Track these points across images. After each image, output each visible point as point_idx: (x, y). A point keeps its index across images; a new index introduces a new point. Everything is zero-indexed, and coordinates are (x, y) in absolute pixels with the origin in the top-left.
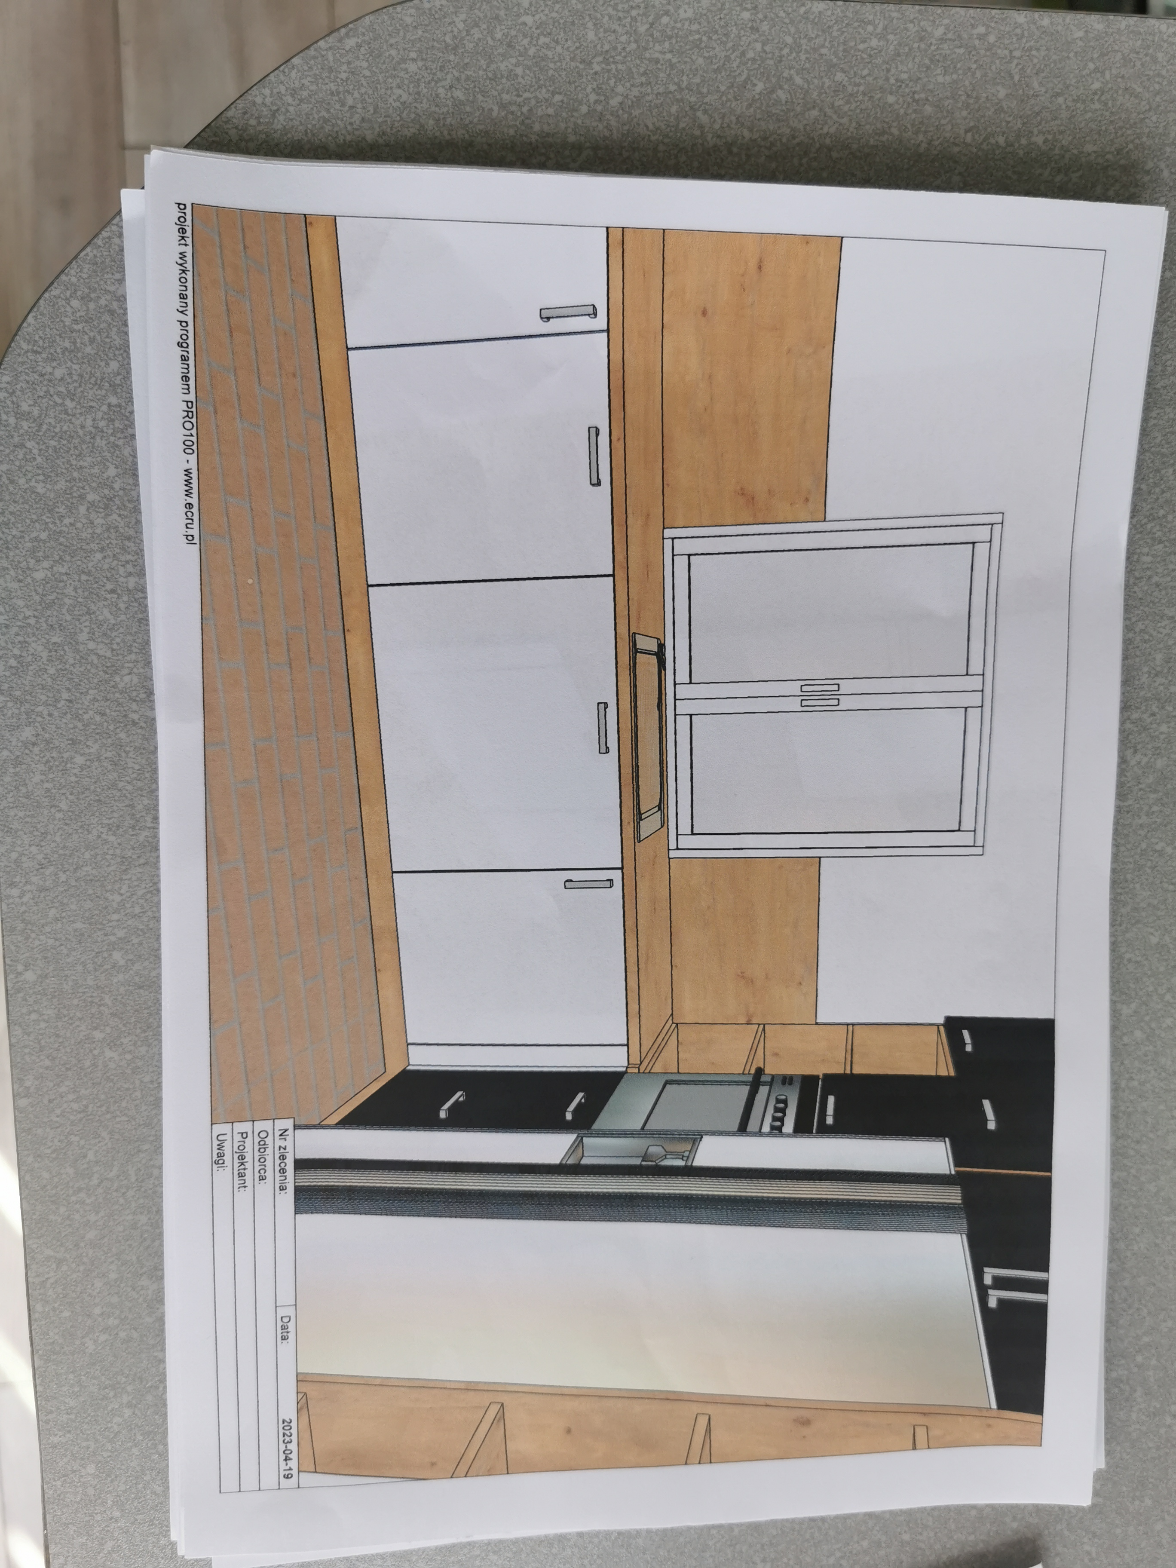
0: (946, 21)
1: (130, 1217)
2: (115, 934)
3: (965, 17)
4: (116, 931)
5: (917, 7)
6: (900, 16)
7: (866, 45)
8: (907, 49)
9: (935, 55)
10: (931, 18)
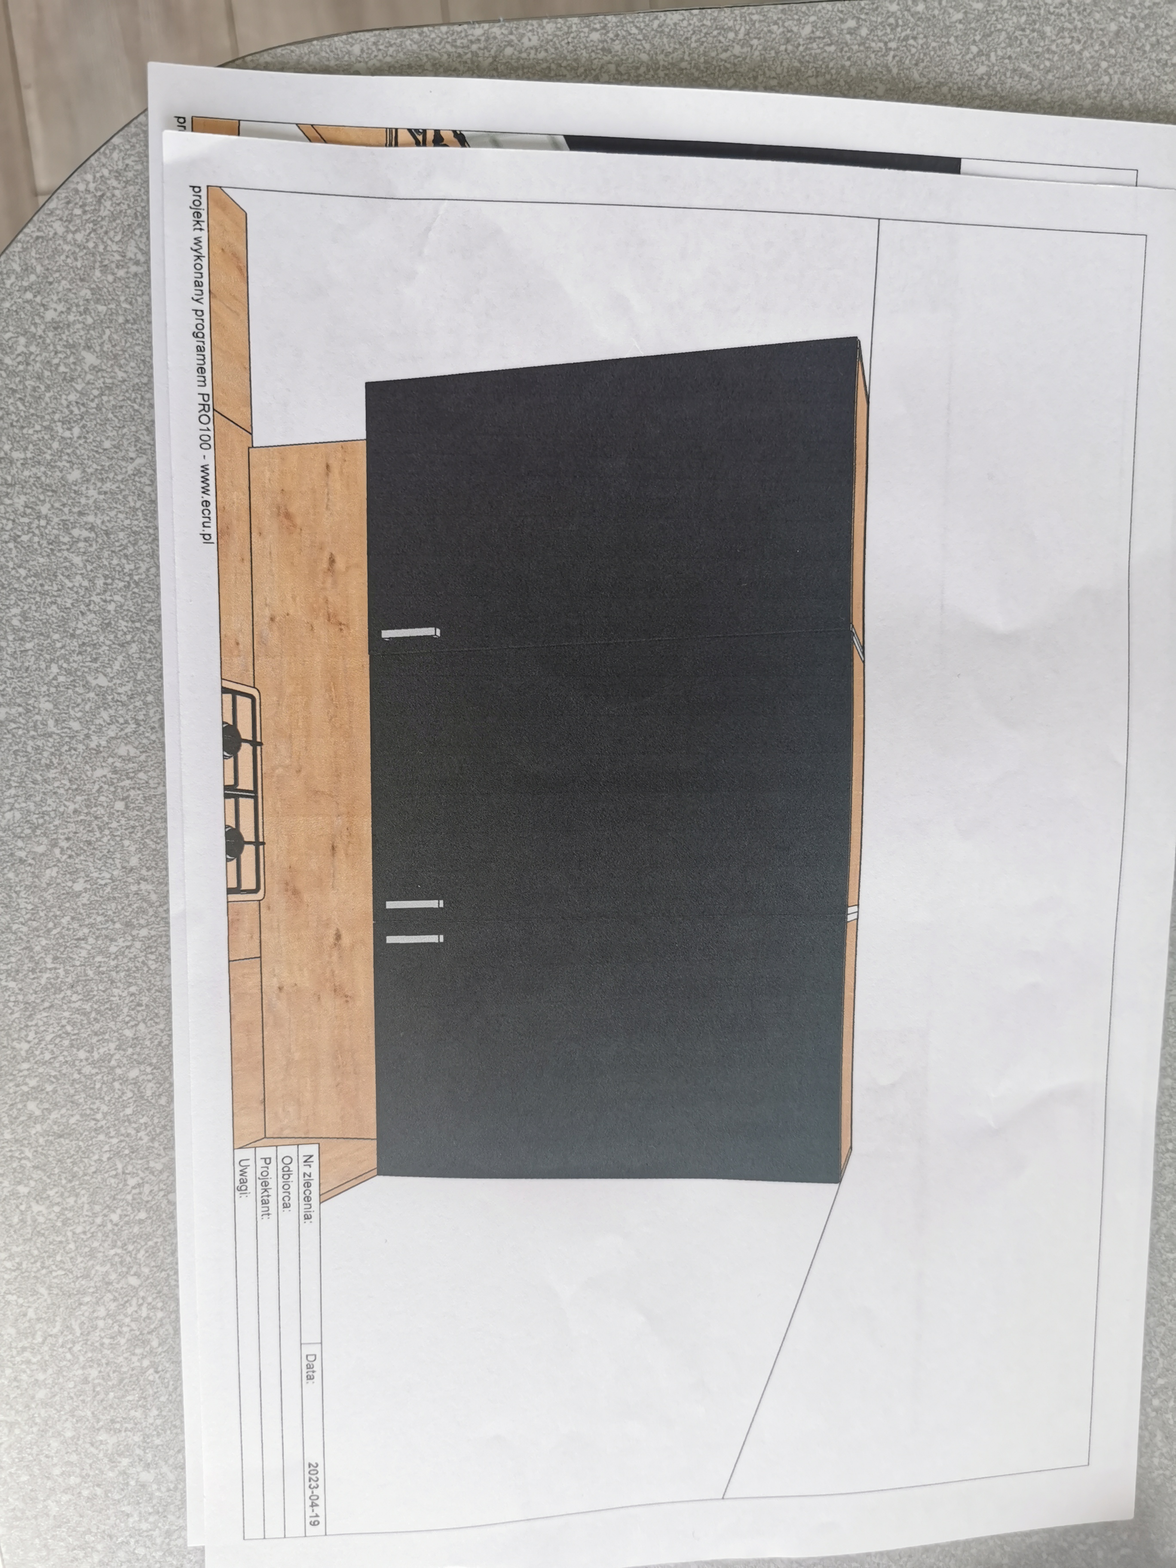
0: (812, 19)
1: (80, 1372)
2: (26, 1084)
3: (833, 11)
4: (27, 1080)
5: (780, 7)
6: (762, 18)
7: (729, 53)
8: (773, 53)
9: (803, 57)
10: (796, 17)
